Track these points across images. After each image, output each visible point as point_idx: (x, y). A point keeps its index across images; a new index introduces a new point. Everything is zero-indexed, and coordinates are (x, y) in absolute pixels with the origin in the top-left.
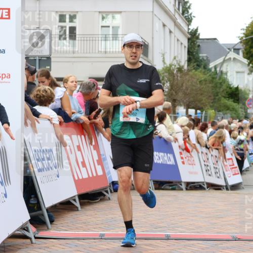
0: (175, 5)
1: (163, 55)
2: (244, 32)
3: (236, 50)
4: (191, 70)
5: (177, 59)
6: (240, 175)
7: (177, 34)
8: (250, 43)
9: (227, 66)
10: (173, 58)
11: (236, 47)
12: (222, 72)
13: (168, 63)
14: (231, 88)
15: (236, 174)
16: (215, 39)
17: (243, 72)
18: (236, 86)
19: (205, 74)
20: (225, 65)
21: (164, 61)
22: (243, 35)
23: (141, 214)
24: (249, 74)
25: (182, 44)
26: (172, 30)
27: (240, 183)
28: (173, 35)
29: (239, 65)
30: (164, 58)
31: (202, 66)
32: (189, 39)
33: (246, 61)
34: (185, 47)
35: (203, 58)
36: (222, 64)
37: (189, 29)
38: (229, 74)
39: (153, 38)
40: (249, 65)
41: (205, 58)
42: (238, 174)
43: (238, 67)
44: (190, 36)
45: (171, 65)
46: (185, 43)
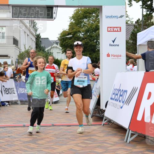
0: (30, 23)
1: (25, 45)
2: (60, 35)
3: (57, 43)
4: (37, 52)
5: (31, 47)
6: (58, 97)
7: (31, 36)
8: (62, 40)
9: (53, 50)
10: (29, 47)
11: (57, 42)
12: (51, 53)
13: (27, 49)
14: (55, 60)
15: (56, 97)
16: (48, 38)
17: (60, 53)
18: (57, 59)
19: (43, 54)
20: (52, 49)
21: (25, 48)
22: (59, 37)
23: (13, 116)
24: (62, 53)
25: (33, 40)
26: (29, 34)
27: (58, 101)
28: (29, 37)
29: (58, 49)
30: (25, 47)
31: (42, 50)
32: (36, 38)
33: (61, 48)
34: (34, 42)
35: (42, 47)
36: (50, 49)
37: (36, 34)
38: (54, 54)
39: (20, 38)
40: (62, 49)
41: (43, 47)
42: (57, 97)
43: (58, 50)
44: (36, 37)
45: (28, 50)
46: (35, 40)
